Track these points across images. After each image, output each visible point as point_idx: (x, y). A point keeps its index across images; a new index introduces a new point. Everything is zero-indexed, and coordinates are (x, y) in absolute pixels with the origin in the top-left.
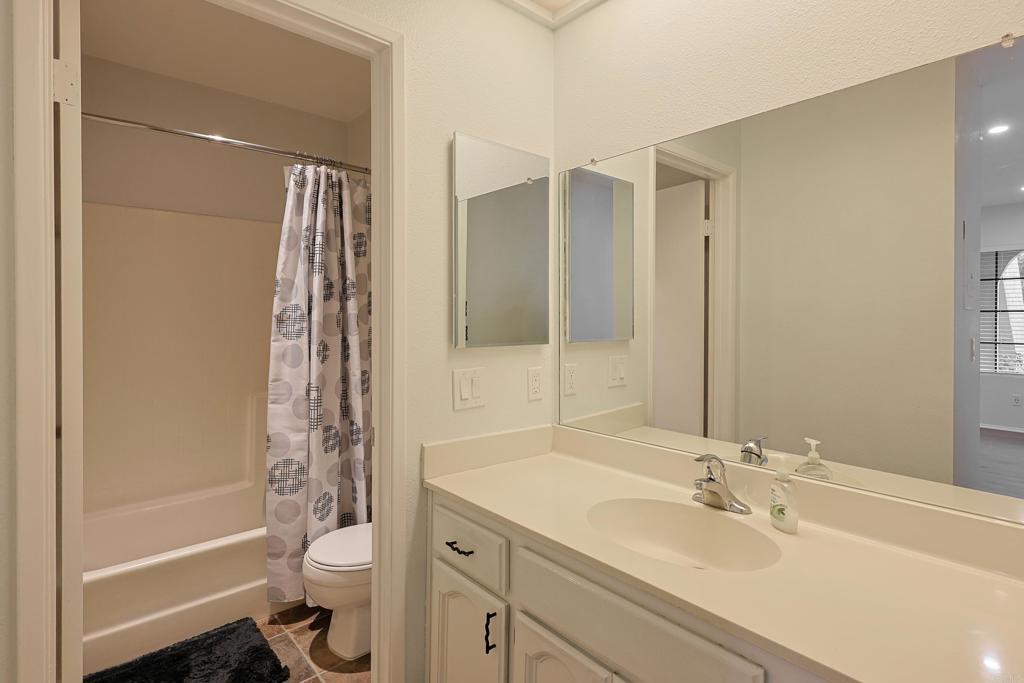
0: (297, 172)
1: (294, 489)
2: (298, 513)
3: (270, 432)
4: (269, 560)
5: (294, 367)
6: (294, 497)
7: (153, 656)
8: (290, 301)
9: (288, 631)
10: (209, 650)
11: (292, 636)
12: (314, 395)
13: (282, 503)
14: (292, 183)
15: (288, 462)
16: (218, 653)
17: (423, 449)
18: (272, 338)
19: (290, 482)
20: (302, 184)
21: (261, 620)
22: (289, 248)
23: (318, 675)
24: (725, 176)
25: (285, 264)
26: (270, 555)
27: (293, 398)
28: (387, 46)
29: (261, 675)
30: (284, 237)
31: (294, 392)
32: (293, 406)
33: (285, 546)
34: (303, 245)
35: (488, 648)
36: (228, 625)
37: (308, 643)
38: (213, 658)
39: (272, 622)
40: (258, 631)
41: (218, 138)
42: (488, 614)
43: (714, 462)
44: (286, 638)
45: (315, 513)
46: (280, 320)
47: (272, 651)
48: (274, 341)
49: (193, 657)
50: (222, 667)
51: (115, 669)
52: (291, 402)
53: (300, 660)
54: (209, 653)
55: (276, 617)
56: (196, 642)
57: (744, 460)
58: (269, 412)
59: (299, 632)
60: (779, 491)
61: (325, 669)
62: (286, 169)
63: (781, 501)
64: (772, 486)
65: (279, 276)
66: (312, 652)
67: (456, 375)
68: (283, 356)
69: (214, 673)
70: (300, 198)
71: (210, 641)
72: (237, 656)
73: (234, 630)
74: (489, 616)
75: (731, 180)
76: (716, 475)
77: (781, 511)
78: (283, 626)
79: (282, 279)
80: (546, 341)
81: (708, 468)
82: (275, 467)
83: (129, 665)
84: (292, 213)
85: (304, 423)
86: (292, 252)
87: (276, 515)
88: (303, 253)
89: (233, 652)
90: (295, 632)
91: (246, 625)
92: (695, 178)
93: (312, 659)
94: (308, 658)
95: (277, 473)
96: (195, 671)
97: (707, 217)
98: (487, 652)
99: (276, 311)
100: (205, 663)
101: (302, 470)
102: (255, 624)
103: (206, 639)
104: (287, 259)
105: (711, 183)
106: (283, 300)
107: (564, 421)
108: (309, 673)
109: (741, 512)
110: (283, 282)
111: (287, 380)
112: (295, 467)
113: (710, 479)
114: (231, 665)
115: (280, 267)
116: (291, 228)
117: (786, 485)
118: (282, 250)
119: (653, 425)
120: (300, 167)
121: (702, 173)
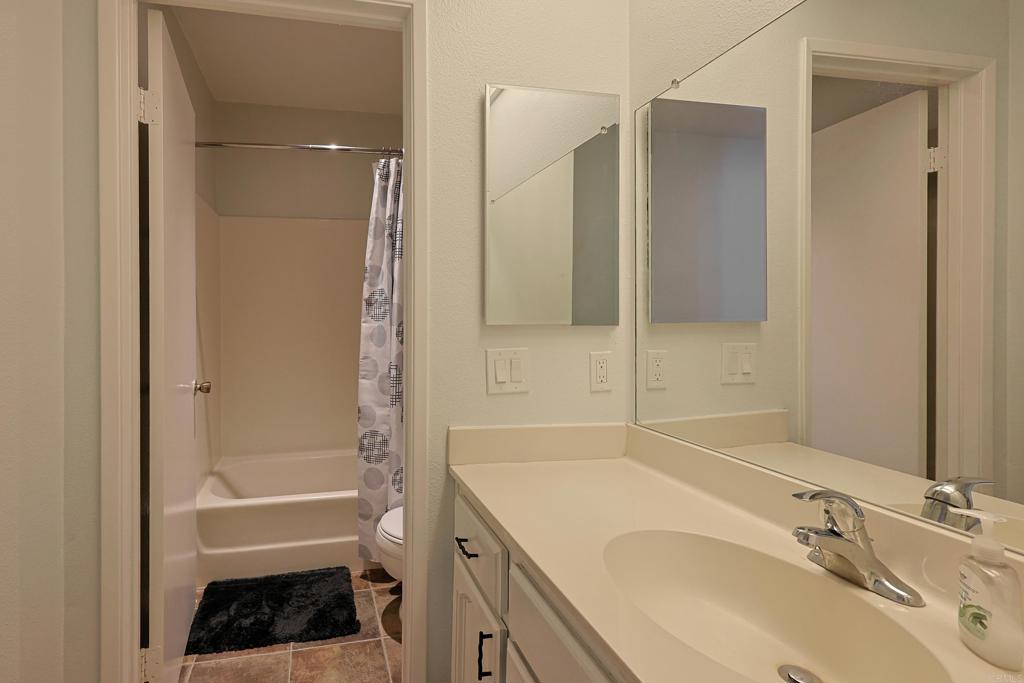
0: (381, 166)
1: (379, 459)
2: (382, 483)
3: (360, 404)
4: (361, 521)
5: (380, 346)
6: (379, 466)
7: (273, 578)
8: (377, 285)
9: (373, 588)
10: (310, 585)
11: (374, 595)
12: (393, 372)
13: (369, 470)
14: (377, 177)
15: (374, 434)
16: (314, 591)
17: (448, 432)
18: (363, 320)
19: (376, 452)
20: (386, 177)
21: (356, 572)
22: (375, 238)
23: (382, 639)
24: (968, 74)
25: (372, 251)
26: (361, 516)
27: (379, 374)
28: (409, 9)
29: (336, 621)
30: (371, 228)
31: (380, 370)
32: (379, 382)
33: (372, 510)
34: (386, 234)
35: (481, 674)
36: (329, 569)
37: (384, 605)
38: (309, 595)
39: (364, 577)
40: (350, 581)
41: (333, 147)
42: (481, 633)
43: (837, 506)
44: (368, 595)
45: (393, 484)
46: (369, 303)
47: (353, 603)
48: (364, 322)
49: (298, 587)
50: (313, 604)
51: (246, 580)
52: (377, 379)
53: (372, 619)
54: (308, 588)
55: (368, 573)
56: (304, 576)
57: (928, 514)
58: (360, 386)
59: (381, 593)
60: (974, 581)
61: (389, 635)
62: (374, 165)
63: (981, 599)
64: (964, 569)
65: (368, 263)
66: (384, 614)
67: (489, 354)
68: (371, 337)
69: (306, 607)
70: (384, 190)
71: (312, 578)
72: (324, 599)
73: (332, 574)
74: (482, 636)
75: (985, 79)
76: (846, 525)
77: (979, 619)
78: (370, 583)
79: (371, 266)
80: (614, 321)
81: (827, 512)
82: (364, 437)
83: (256, 580)
84: (377, 204)
85: (387, 399)
86: (378, 241)
87: (365, 480)
88: (387, 241)
89: (324, 592)
90: (377, 592)
91: (342, 573)
92: (909, 89)
93: (383, 622)
94: (379, 620)
95: (366, 442)
96: (294, 599)
97: (933, 141)
98: (480, 679)
99: (366, 295)
100: (302, 596)
101: (385, 442)
102: (349, 575)
103: (309, 576)
104: (374, 247)
105: (941, 93)
106: (371, 285)
107: (643, 423)
108: (376, 634)
109: (900, 600)
110: (371, 270)
111: (375, 358)
112: (379, 439)
113: (832, 531)
114: (318, 605)
115: (368, 256)
116: (377, 218)
117: (992, 573)
118: (370, 240)
119: (807, 442)
120: (383, 161)
121: (924, 78)
